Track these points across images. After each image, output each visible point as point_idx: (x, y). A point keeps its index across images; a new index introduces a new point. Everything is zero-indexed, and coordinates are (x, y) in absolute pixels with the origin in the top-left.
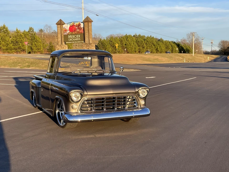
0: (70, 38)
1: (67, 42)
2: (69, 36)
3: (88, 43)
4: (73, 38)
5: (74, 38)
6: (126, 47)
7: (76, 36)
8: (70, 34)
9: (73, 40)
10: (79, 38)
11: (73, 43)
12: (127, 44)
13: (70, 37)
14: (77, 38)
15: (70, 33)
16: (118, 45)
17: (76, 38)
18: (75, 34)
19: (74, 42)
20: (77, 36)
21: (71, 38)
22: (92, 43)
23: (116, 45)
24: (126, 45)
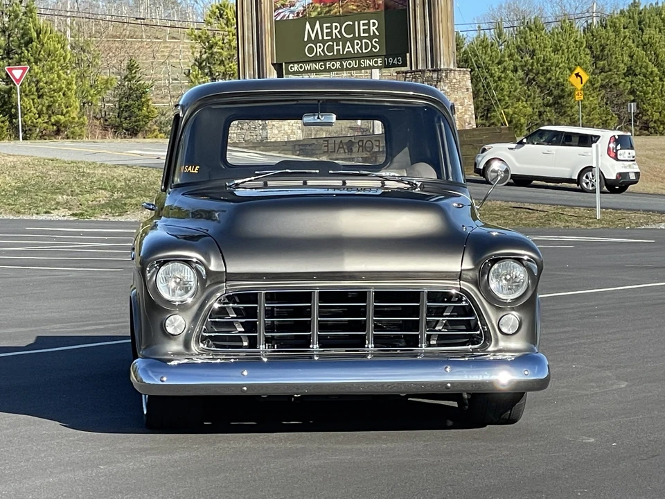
0: (317, 40)
1: (298, 63)
2: (308, 26)
3: (430, 68)
4: (332, 40)
5: (337, 40)
6: (632, 92)
7: (350, 29)
8: (314, 14)
9: (330, 49)
10: (370, 38)
11: (336, 70)
12: (638, 71)
13: (313, 36)
14: (360, 38)
15: (315, 9)
16: (585, 77)
17: (352, 41)
18: (348, 15)
19: (338, 64)
20: (360, 26)
21: (324, 42)
22: (452, 67)
23: (573, 79)
24: (630, 72)
